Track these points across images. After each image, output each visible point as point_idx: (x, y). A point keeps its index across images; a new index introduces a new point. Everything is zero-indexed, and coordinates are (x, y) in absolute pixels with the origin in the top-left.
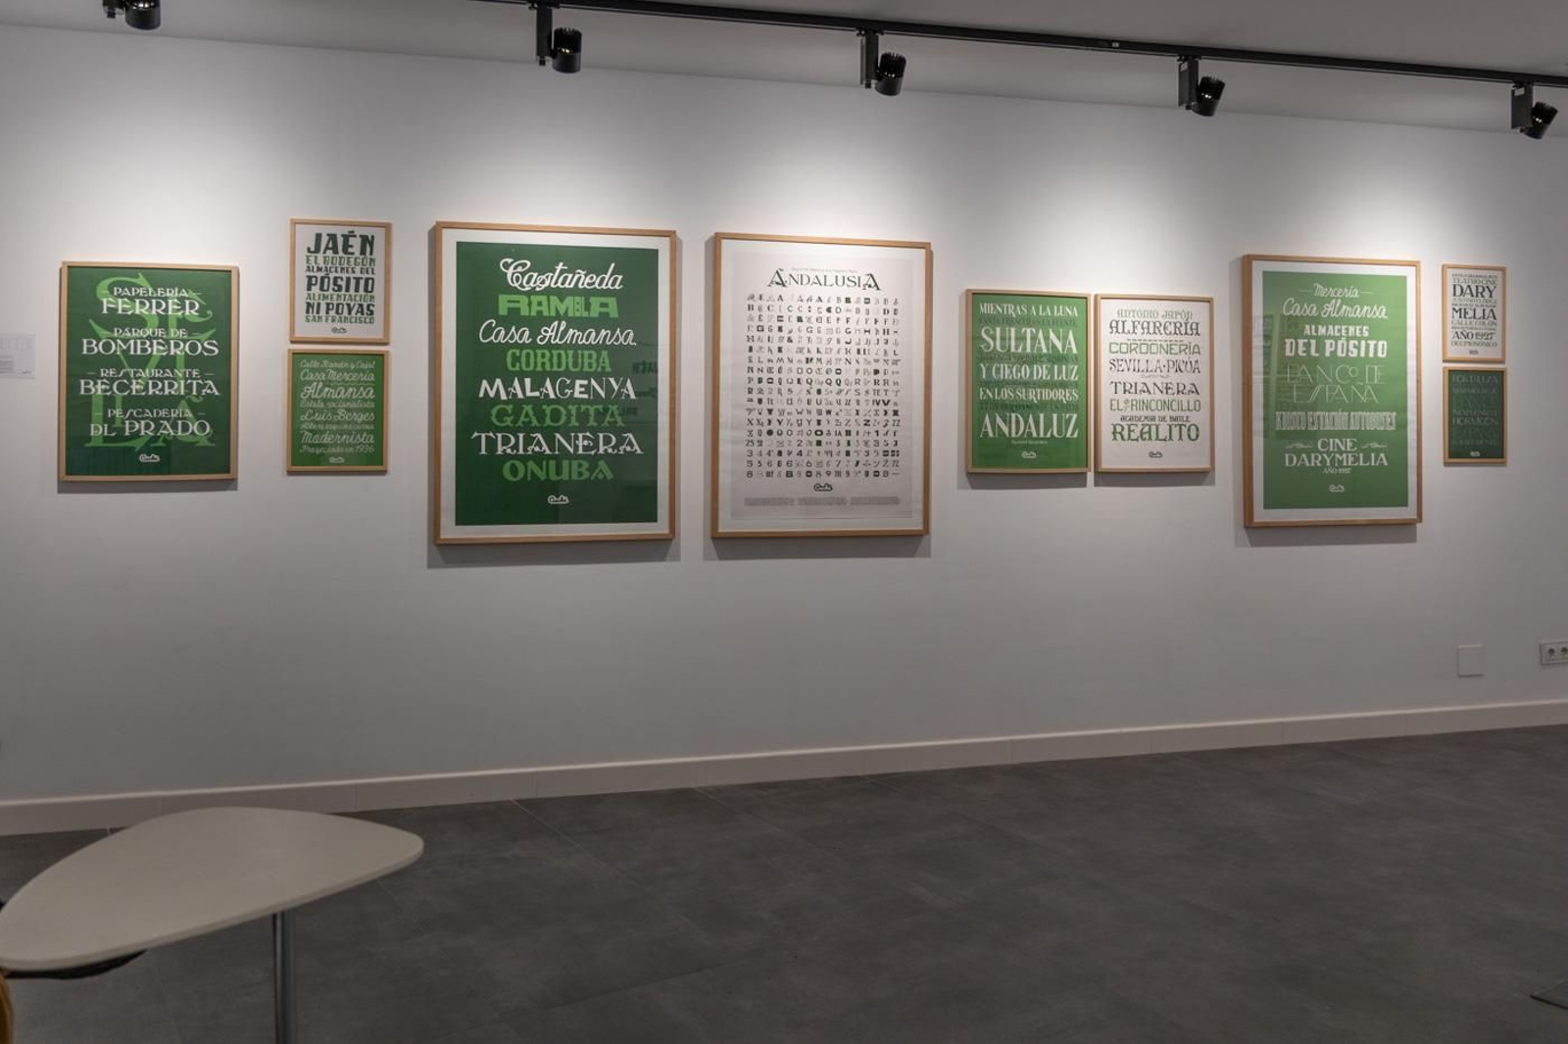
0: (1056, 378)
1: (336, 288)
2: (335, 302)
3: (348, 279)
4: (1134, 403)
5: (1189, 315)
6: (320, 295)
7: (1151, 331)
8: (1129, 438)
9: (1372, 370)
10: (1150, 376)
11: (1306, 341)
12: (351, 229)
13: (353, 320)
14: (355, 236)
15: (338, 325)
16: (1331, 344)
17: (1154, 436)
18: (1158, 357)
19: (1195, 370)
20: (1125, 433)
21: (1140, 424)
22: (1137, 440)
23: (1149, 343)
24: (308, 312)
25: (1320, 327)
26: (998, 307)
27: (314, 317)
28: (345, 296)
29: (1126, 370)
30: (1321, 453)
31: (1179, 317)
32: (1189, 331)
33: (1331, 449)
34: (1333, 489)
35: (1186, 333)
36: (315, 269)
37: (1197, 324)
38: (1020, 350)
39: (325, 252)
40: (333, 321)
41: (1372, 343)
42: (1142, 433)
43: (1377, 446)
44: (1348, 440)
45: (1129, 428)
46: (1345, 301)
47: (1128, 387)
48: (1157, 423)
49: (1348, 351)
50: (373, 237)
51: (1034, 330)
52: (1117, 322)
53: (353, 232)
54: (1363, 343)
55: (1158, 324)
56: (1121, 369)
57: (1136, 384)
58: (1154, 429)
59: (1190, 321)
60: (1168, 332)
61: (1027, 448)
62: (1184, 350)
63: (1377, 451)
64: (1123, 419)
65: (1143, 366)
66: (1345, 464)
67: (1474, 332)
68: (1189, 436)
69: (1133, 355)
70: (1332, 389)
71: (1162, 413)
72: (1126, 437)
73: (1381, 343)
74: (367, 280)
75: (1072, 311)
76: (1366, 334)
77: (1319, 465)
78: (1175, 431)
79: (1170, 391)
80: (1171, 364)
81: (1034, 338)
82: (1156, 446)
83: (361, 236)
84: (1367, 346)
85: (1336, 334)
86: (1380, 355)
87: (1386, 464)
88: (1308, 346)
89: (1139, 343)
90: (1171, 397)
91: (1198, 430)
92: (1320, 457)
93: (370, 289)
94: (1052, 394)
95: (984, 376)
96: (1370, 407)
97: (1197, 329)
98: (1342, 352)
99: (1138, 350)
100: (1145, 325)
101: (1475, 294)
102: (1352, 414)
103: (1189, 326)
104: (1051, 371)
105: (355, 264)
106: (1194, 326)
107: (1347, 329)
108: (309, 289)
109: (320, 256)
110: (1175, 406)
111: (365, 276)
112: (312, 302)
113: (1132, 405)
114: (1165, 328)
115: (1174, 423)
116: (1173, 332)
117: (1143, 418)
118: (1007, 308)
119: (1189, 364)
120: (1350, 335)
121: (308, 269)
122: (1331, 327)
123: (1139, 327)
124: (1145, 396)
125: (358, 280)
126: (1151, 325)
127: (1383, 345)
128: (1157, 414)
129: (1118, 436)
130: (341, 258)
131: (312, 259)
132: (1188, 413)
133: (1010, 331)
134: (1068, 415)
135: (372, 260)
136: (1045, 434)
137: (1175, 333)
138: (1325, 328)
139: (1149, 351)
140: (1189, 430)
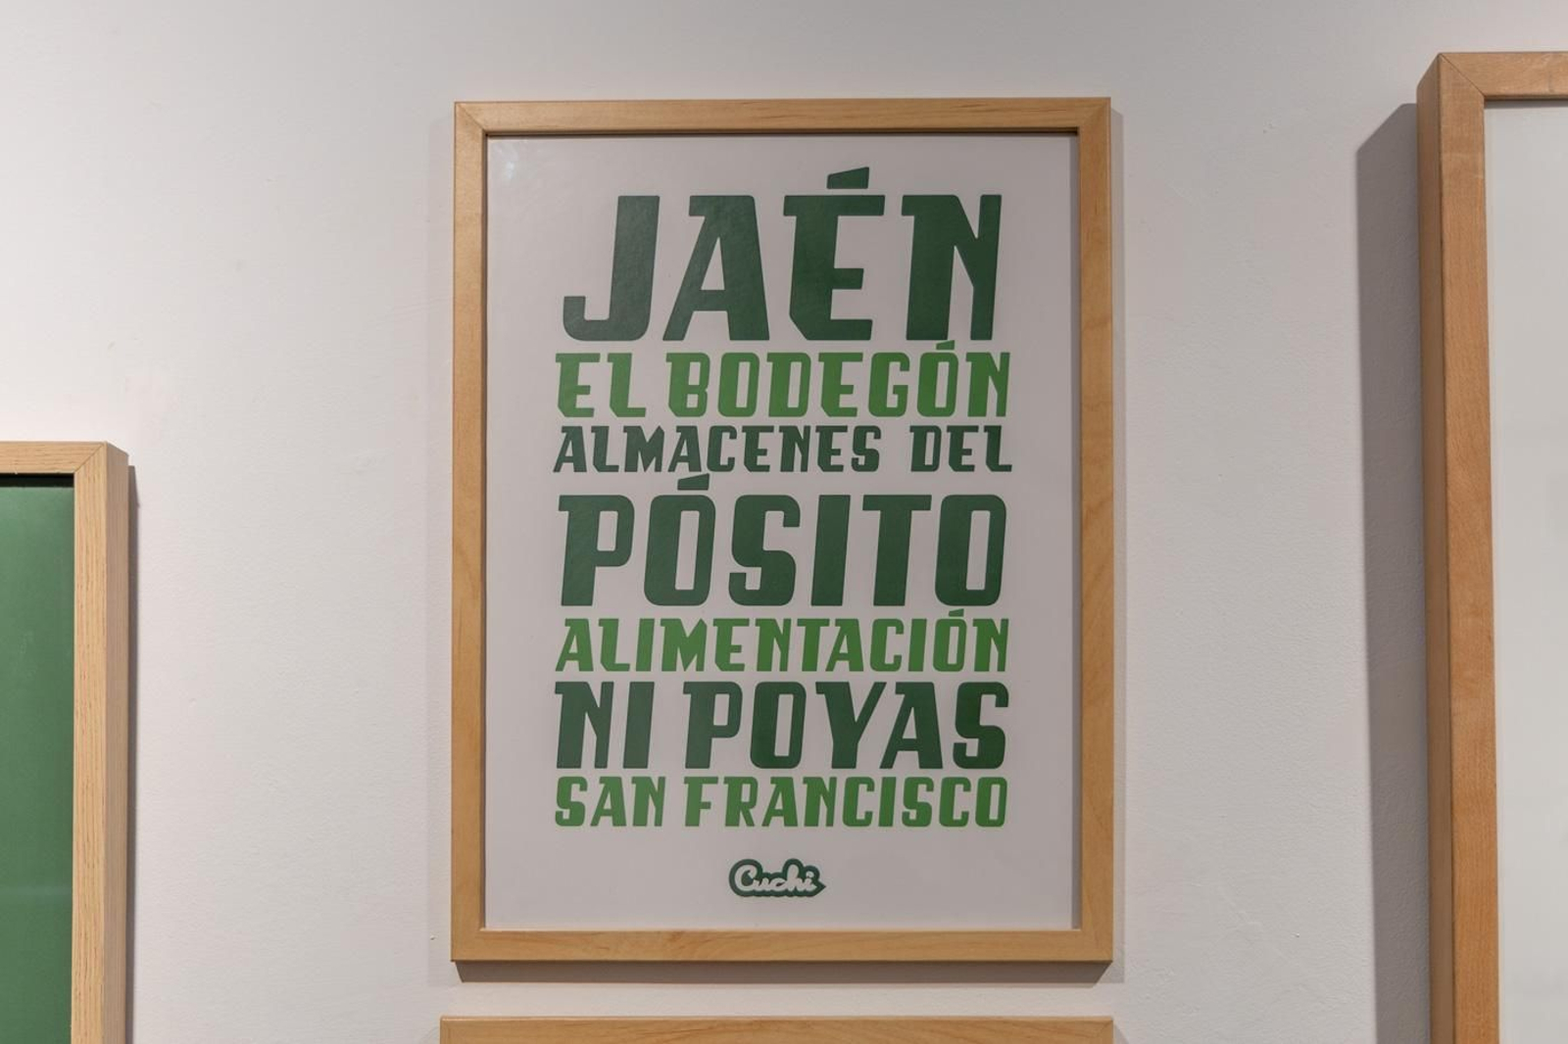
1: (754, 579)
2: (749, 681)
3: (834, 511)
6: (646, 626)
12: (846, 154)
13: (869, 802)
14: (874, 206)
15: (773, 844)
24: (569, 755)
27: (612, 786)
28: (813, 627)
36: (616, 453)
39: (676, 329)
40: (737, 812)
50: (991, 205)
53: (860, 177)
74: (957, 511)
83: (911, 204)
93: (976, 580)
105: (878, 406)
108: (577, 590)
109: (649, 355)
111: (943, 484)
112: (595, 678)
121: (572, 452)
125: (896, 512)
130: (781, 362)
131: (597, 377)
135: (991, 373)
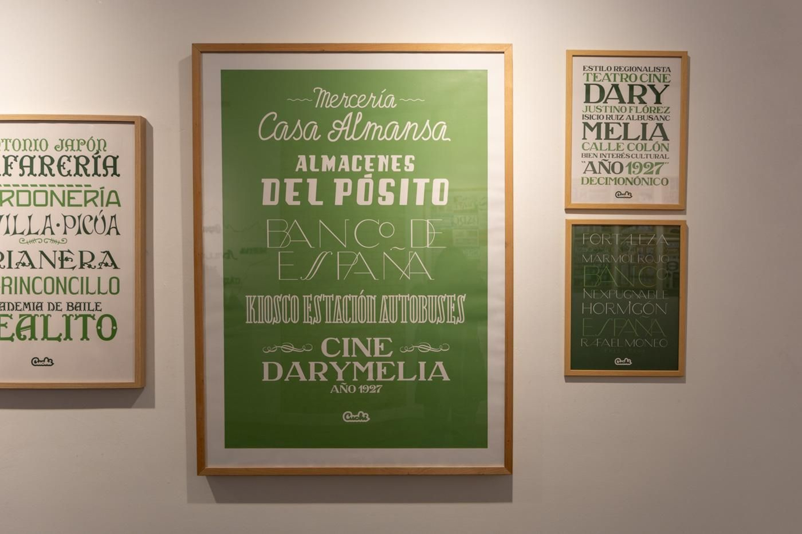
5: (102, 144)
7: (37, 170)
9: (421, 229)
10: (33, 241)
11: (300, 181)
16: (346, 185)
17: (39, 333)
18: (47, 210)
19: (112, 229)
21: (16, 314)
23: (32, 189)
25: (325, 158)
30: (327, 360)
31: (83, 148)
32: (101, 170)
33: (346, 354)
34: (348, 417)
35: (96, 173)
37: (115, 159)
41: (421, 183)
42: (19, 329)
43: (430, 349)
44: (377, 340)
46: (370, 114)
48: (45, 312)
49: (376, 195)
54: (405, 183)
55: (47, 161)
57: (10, 252)
58: (39, 322)
59: (103, 154)
60: (64, 172)
62: (93, 200)
63: (430, 359)
65: (22, 225)
66: (370, 378)
67: (625, 162)
68: (99, 332)
69: (6, 209)
70: (350, 258)
71: (54, 298)
73: (437, 183)
76: (411, 168)
77: (323, 379)
79: (66, 263)
80: (70, 221)
82: (41, 348)
84: (413, 189)
85: (354, 169)
86: (436, 201)
87: (446, 378)
88: (302, 189)
89: (15, 189)
90: (69, 274)
91: (114, 323)
92: (325, 368)
96: (421, 287)
97: (115, 167)
98: (366, 199)
99: (14, 200)
100: (27, 162)
101: (626, 97)
102: (384, 297)
103: (100, 162)
106: (110, 162)
107: (375, 162)
110: (76, 286)
113: (3, 286)
114: (59, 166)
115: (74, 312)
116: (73, 172)
117: (21, 306)
119: (100, 221)
120: (380, 169)
122: (345, 158)
123: (16, 165)
124: (25, 273)
126: (37, 163)
127: (442, 185)
128: (45, 299)
132: (97, 298)
137: (77, 173)
138: (334, 158)
139: (32, 202)
140: (99, 323)
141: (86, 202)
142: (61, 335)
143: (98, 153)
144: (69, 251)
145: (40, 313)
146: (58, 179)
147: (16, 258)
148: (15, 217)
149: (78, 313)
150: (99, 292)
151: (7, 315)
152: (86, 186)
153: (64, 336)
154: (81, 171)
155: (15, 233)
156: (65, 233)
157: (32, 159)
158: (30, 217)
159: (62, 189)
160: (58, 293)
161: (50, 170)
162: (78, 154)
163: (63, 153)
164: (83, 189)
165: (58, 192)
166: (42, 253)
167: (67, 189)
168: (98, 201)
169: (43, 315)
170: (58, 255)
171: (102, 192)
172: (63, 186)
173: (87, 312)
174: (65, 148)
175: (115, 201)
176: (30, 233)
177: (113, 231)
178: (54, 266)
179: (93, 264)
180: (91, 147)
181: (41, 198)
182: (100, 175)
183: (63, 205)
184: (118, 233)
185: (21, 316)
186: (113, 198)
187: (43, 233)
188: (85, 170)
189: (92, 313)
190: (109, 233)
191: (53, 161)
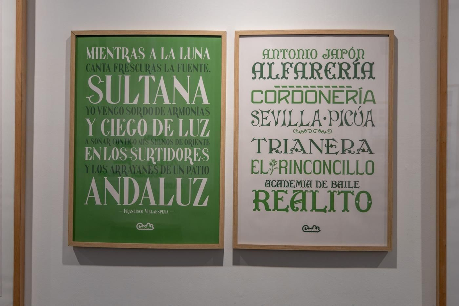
0: (181, 135)
4: (283, 164)
5: (360, 53)
7: (308, 74)
8: (276, 208)
10: (305, 131)
17: (309, 205)
18: (316, 107)
20: (271, 202)
21: (290, 190)
22: (286, 210)
23: (304, 90)
26: (108, 51)
29: (273, 123)
31: (346, 56)
32: (360, 74)
35: (356, 76)
37: (371, 65)
38: (136, 102)
42: (293, 202)
45: (276, 194)
47: (275, 144)
48: (314, 188)
51: (153, 77)
52: (262, 65)
55: (316, 67)
56: (266, 122)
57: (286, 140)
58: (309, 197)
59: (362, 61)
60: (330, 76)
61: (145, 218)
62: (353, 98)
64: (268, 183)
65: (296, 118)
68: (358, 205)
69: (283, 105)
71: (321, 177)
72: (271, 206)
75: (203, 53)
78: (339, 200)
79: (331, 149)
80: (334, 116)
81: (154, 86)
89: (291, 90)
90: (334, 157)
91: (370, 198)
94: (175, 155)
95: (91, 134)
97: (371, 71)
99: (289, 99)
100: (300, 68)
103: (359, 67)
104: (174, 127)
106: (367, 67)
110: (339, 168)
113: (281, 167)
114: (326, 71)
115: (337, 189)
116: (337, 76)
117: (295, 184)
118: (121, 51)
119: (359, 116)
123: (292, 70)
124: (298, 157)
126: (308, 68)
128: (313, 178)
129: (261, 205)
132: (356, 177)
133: (123, 79)
134: (195, 179)
136: (166, 201)
137: (341, 76)
139: (304, 99)
140: (358, 198)
141: (347, 100)
142: (326, 207)
143: (357, 60)
144: (333, 140)
145: (309, 189)
146: (325, 81)
147: (291, 145)
148: (290, 112)
149: (340, 190)
150: (358, 173)
151: (283, 191)
152: (347, 87)
153: (328, 208)
154: (344, 75)
155: (290, 125)
156: (330, 125)
157: (304, 65)
158: (302, 112)
159: (328, 89)
160: (324, 173)
161: (319, 74)
162: (341, 61)
163: (329, 60)
164: (345, 89)
165: (325, 91)
166: (312, 141)
167: (332, 89)
168: (357, 99)
169: (312, 191)
170: (325, 142)
171: (361, 92)
172: (329, 87)
173: (347, 189)
174: (331, 57)
175: (371, 99)
176: (302, 125)
177: (369, 123)
178: (321, 151)
179: (352, 150)
180: (352, 56)
181: (311, 97)
182: (359, 78)
183: (329, 102)
184: (373, 125)
185: (294, 191)
186: (369, 97)
187: (313, 125)
188: (347, 74)
189: (351, 190)
190: (366, 125)
191: (321, 67)
